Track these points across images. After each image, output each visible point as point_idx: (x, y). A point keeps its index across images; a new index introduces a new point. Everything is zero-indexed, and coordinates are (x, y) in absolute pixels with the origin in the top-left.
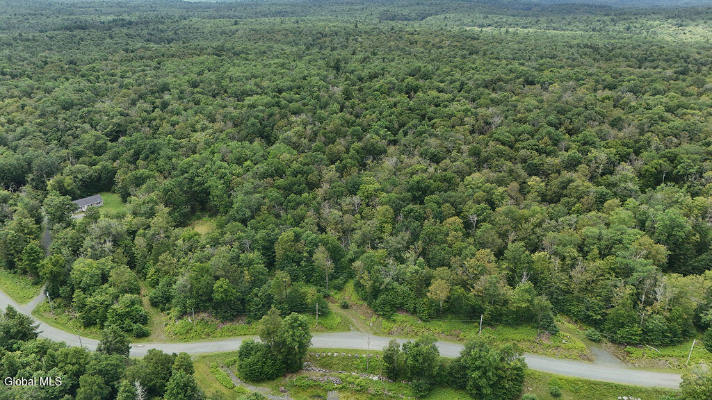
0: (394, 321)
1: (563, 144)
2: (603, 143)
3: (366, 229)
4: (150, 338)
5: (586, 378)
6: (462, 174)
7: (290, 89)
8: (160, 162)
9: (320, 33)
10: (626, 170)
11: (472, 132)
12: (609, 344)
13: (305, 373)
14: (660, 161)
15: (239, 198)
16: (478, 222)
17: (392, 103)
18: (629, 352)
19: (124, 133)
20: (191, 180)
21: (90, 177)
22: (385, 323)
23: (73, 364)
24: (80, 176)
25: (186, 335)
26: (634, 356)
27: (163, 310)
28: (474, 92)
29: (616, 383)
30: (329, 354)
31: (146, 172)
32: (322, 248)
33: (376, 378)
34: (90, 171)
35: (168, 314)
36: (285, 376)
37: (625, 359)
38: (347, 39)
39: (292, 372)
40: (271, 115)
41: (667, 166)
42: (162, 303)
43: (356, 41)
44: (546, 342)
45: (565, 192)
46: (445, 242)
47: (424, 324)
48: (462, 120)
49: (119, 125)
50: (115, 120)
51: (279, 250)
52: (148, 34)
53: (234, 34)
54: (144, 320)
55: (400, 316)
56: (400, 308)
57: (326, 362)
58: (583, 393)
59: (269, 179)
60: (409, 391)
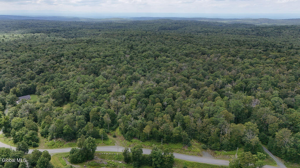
0: (132, 141)
1: (207, 77)
2: (222, 76)
3: (125, 107)
4: (39, 147)
5: (197, 162)
6: (166, 87)
7: (110, 56)
8: (54, 83)
9: (132, 35)
10: (229, 86)
11: (175, 72)
12: (210, 150)
13: (94, 160)
14: (242, 83)
15: (80, 96)
16: (167, 105)
17: (147, 61)
18: (216, 153)
19: (43, 72)
20: (64, 89)
21: (27, 88)
22: (128, 143)
23: (5, 154)
24: (23, 88)
25: (52, 146)
26: (217, 154)
27: (45, 137)
28: (180, 57)
29: (208, 163)
30: (105, 153)
31: (48, 86)
32: (107, 114)
33: (121, 162)
34: (27, 86)
35: (47, 139)
36: (87, 161)
37: (214, 156)
38: (142, 37)
39: (89, 160)
40: (100, 65)
41: (244, 85)
42: (45, 135)
43: (145, 38)
44: (186, 149)
45: (203, 94)
46: (153, 112)
47: (142, 143)
48: (172, 67)
49: (41, 69)
50: (40, 67)
51: (91, 115)
52: (64, 35)
53: (98, 35)
54: (37, 141)
55: (134, 140)
56: (134, 137)
57: (103, 156)
59: (93, 89)
60: (132, 167)
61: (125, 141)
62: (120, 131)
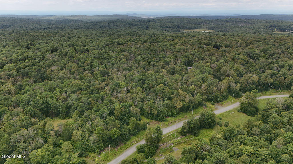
0: (168, 121)
5: (222, 113)
12: (216, 104)
13: (160, 148)
14: (185, 58)
18: (222, 104)
22: (166, 123)
25: (108, 159)
27: (86, 157)
33: (180, 138)
35: (90, 156)
37: (222, 106)
39: (158, 149)
41: (187, 59)
44: (206, 109)
47: (176, 118)
55: (169, 119)
56: (168, 116)
58: (225, 116)
60: (192, 136)
61: (161, 123)
62: (148, 118)
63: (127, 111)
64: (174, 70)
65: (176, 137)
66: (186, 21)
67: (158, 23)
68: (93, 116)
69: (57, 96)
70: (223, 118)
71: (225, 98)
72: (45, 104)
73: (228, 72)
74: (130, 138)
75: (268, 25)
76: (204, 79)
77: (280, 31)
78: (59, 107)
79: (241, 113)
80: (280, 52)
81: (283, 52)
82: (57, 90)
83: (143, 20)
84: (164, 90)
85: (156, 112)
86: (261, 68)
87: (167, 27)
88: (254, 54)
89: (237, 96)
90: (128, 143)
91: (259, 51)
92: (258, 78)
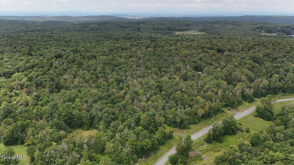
0: (191, 128)
12: (233, 109)
14: (193, 63)
18: (238, 109)
22: (189, 130)
32: (158, 115)
33: (206, 145)
36: (187, 160)
44: (225, 115)
47: (198, 125)
56: (190, 123)
58: (243, 121)
59: (99, 102)
60: (218, 143)
61: (184, 131)
62: (171, 126)
63: (152, 120)
64: (186, 75)
65: (203, 145)
66: (176, 22)
67: (149, 25)
68: (121, 127)
69: (78, 106)
70: (243, 124)
71: (240, 103)
72: (68, 115)
73: (239, 77)
74: (159, 148)
75: (255, 26)
76: (219, 85)
77: (267, 33)
78: (83, 118)
79: (258, 118)
80: (282, 56)
81: (284, 56)
82: (78, 100)
83: (133, 22)
84: (183, 97)
85: (180, 120)
86: (268, 72)
87: (158, 30)
88: (259, 58)
89: (251, 101)
90: (158, 152)
91: (262, 56)
92: (268, 83)
